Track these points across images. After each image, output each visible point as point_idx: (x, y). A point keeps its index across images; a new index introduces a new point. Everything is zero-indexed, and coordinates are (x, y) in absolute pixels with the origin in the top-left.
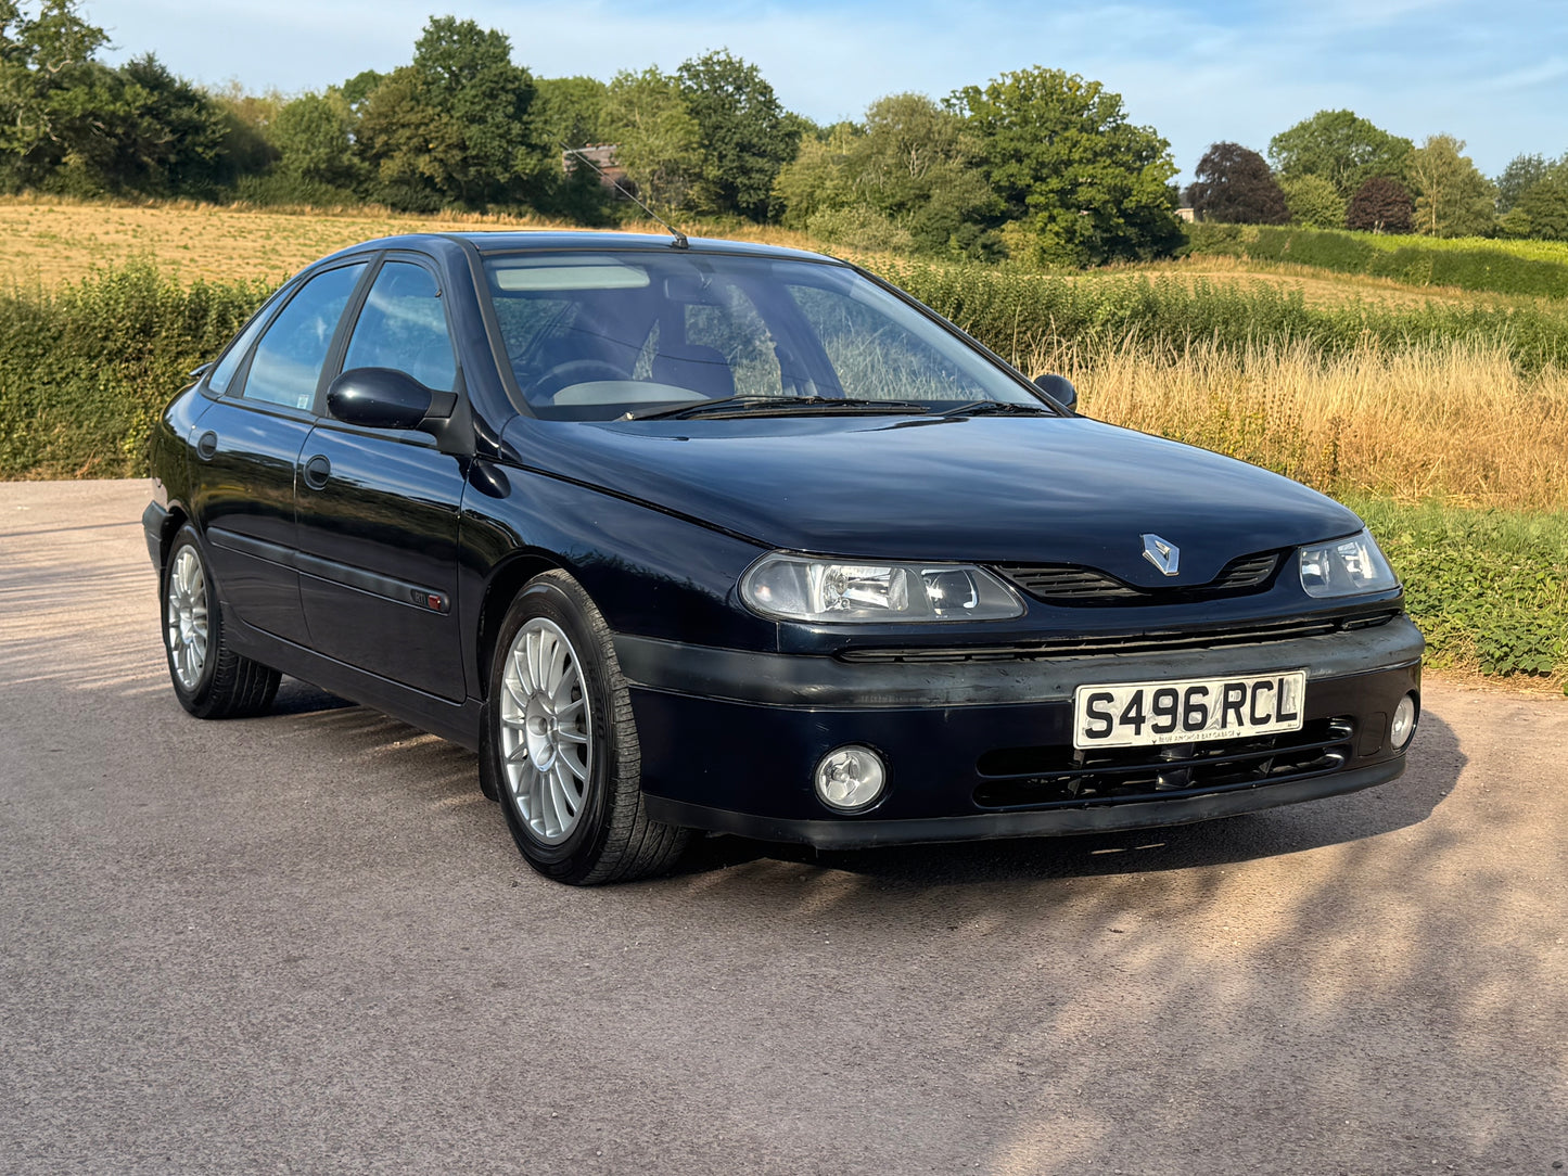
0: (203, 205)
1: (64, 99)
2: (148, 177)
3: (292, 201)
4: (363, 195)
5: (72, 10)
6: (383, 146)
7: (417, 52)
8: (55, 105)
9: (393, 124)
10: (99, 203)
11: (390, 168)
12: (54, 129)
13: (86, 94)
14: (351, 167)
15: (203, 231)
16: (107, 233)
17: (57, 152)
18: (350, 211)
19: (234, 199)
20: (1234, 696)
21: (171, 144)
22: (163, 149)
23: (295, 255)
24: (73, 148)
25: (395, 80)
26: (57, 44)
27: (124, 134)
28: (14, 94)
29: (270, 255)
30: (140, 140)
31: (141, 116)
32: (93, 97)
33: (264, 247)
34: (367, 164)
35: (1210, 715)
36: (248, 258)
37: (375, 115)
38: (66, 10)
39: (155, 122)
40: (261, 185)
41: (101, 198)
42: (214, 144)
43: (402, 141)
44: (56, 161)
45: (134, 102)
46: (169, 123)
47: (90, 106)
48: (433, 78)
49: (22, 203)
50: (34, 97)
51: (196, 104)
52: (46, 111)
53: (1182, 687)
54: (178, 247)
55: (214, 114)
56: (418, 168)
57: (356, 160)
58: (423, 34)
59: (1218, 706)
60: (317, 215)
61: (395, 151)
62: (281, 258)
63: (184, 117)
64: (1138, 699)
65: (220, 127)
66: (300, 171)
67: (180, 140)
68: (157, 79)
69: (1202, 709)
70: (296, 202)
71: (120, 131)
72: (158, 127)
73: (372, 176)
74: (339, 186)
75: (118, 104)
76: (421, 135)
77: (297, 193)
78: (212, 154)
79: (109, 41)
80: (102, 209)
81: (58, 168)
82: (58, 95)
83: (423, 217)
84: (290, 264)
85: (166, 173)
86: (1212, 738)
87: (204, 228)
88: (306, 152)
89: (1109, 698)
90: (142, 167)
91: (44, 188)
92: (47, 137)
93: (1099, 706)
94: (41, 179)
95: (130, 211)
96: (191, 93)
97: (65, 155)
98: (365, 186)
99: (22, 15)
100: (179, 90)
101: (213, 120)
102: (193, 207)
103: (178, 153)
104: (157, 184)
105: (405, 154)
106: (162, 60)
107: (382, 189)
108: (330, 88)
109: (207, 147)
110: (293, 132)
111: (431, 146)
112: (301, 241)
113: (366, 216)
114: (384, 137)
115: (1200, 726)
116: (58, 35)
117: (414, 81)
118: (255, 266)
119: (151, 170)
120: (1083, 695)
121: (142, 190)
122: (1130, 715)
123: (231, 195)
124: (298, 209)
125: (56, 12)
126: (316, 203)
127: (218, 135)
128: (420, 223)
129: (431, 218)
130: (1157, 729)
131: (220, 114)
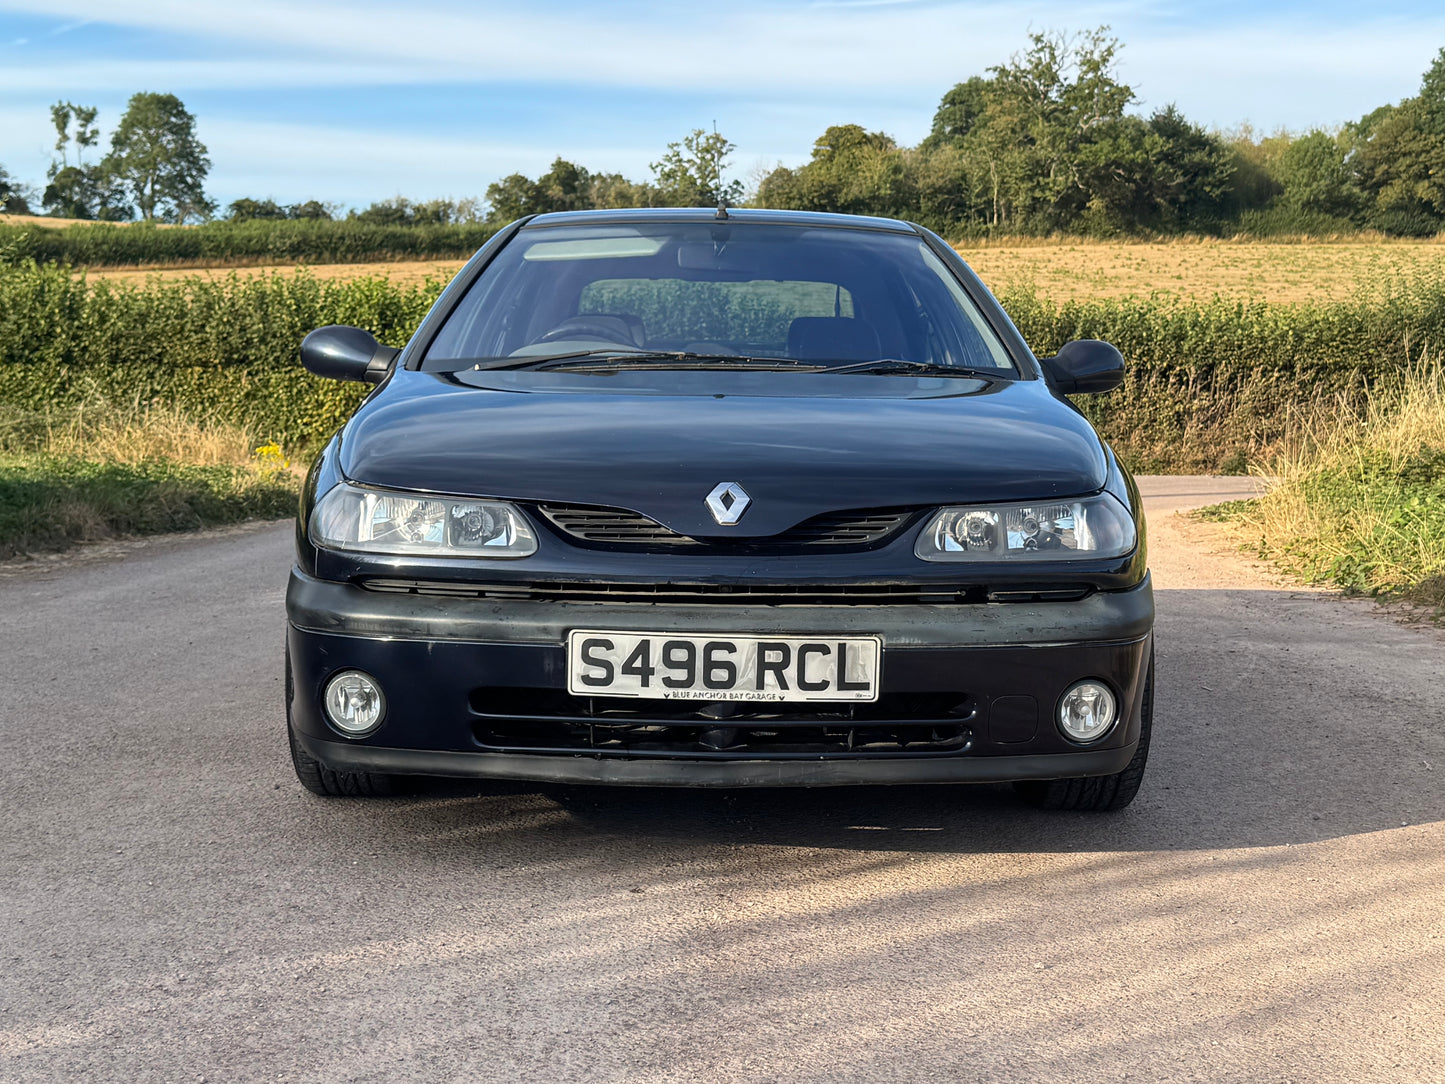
0: (1207, 239)
1: (1090, 152)
2: (1160, 217)
3: (1290, 231)
4: (1360, 223)
5: (1104, 72)
6: (1383, 174)
7: (1425, 84)
8: (1082, 157)
9: (1393, 153)
10: (1115, 241)
11: (1389, 195)
12: (1081, 178)
13: (1110, 146)
14: (1350, 195)
15: (1200, 263)
16: (1114, 267)
17: (1084, 199)
18: (1345, 238)
19: (1235, 233)
20: (772, 657)
21: (1182, 186)
22: (1174, 190)
23: (1279, 281)
24: (1096, 194)
25: (1399, 112)
26: (1090, 103)
27: (1141, 179)
28: (1050, 149)
29: (1255, 282)
30: (1155, 183)
31: (1158, 162)
32: (1116, 148)
33: (1251, 274)
34: (1366, 193)
35: (739, 674)
36: (1234, 285)
37: (1378, 146)
38: (1099, 73)
39: (1169, 166)
40: (1261, 218)
41: (1117, 237)
42: (1222, 183)
43: (1402, 169)
44: (1082, 206)
45: (1152, 150)
46: (1181, 167)
47: (1113, 157)
48: (1437, 107)
49: (1049, 245)
50: (1066, 151)
51: (1207, 148)
52: (1075, 162)
53: (700, 642)
54: (1172, 277)
55: (1224, 156)
56: (1416, 193)
57: (1356, 190)
58: (1432, 66)
59: (750, 665)
60: (1311, 243)
61: (1395, 178)
62: (1264, 284)
63: (1196, 160)
64: (643, 649)
65: (1228, 166)
66: (1300, 203)
67: (1191, 182)
68: (1174, 128)
69: (730, 667)
70: (1293, 232)
71: (1137, 176)
72: (1171, 170)
73: (1369, 204)
74: (1337, 215)
75: (1138, 153)
76: (1422, 162)
77: (1295, 224)
78: (1218, 192)
79: (1134, 97)
80: (1117, 247)
81: (1082, 212)
82: (1086, 148)
83: (1418, 241)
84: (1271, 289)
85: (1176, 211)
86: (744, 699)
87: (1201, 259)
88: (1306, 185)
89: (609, 645)
90: (1155, 207)
91: (1070, 231)
92: (1075, 186)
93: (596, 652)
94: (1068, 223)
95: (1140, 247)
96: (1203, 139)
97: (1089, 201)
98: (1363, 213)
99: (1062, 80)
100: (1194, 137)
101: (1221, 161)
102: (1197, 241)
103: (1188, 194)
104: (1167, 222)
105: (1404, 181)
106: (1179, 111)
107: (1379, 216)
108: (1346, 124)
109: (1214, 186)
110: (1296, 168)
111: (1430, 172)
112: (1289, 268)
113: (1361, 242)
114: (1384, 167)
115: (729, 684)
116: (1091, 96)
117: (1418, 111)
118: (1238, 292)
119: (1163, 210)
120: (577, 640)
121: (1153, 229)
122: (634, 666)
123: (1235, 228)
124: (1295, 238)
125: (1090, 75)
126: (1313, 232)
127: (1225, 175)
128: (1413, 247)
129: (1426, 241)
130: (668, 682)
131: (1230, 156)
